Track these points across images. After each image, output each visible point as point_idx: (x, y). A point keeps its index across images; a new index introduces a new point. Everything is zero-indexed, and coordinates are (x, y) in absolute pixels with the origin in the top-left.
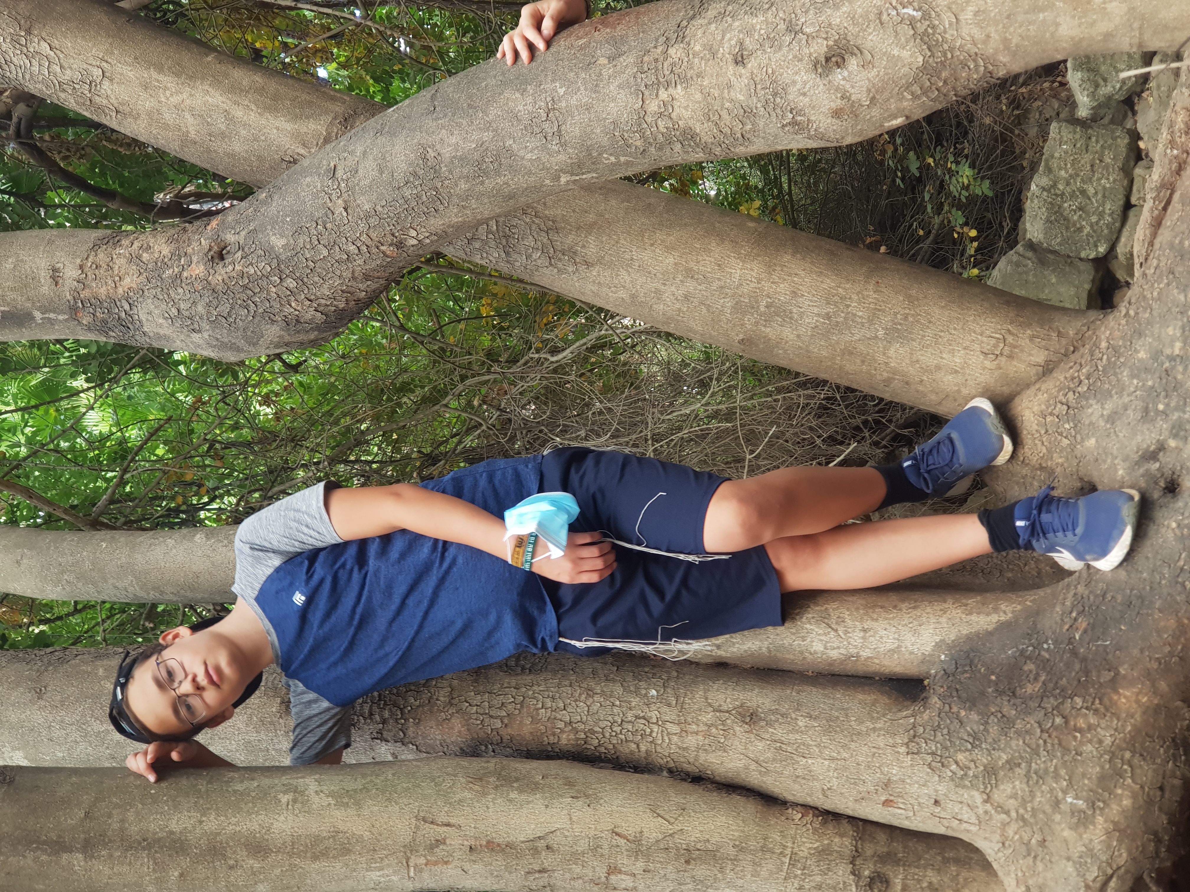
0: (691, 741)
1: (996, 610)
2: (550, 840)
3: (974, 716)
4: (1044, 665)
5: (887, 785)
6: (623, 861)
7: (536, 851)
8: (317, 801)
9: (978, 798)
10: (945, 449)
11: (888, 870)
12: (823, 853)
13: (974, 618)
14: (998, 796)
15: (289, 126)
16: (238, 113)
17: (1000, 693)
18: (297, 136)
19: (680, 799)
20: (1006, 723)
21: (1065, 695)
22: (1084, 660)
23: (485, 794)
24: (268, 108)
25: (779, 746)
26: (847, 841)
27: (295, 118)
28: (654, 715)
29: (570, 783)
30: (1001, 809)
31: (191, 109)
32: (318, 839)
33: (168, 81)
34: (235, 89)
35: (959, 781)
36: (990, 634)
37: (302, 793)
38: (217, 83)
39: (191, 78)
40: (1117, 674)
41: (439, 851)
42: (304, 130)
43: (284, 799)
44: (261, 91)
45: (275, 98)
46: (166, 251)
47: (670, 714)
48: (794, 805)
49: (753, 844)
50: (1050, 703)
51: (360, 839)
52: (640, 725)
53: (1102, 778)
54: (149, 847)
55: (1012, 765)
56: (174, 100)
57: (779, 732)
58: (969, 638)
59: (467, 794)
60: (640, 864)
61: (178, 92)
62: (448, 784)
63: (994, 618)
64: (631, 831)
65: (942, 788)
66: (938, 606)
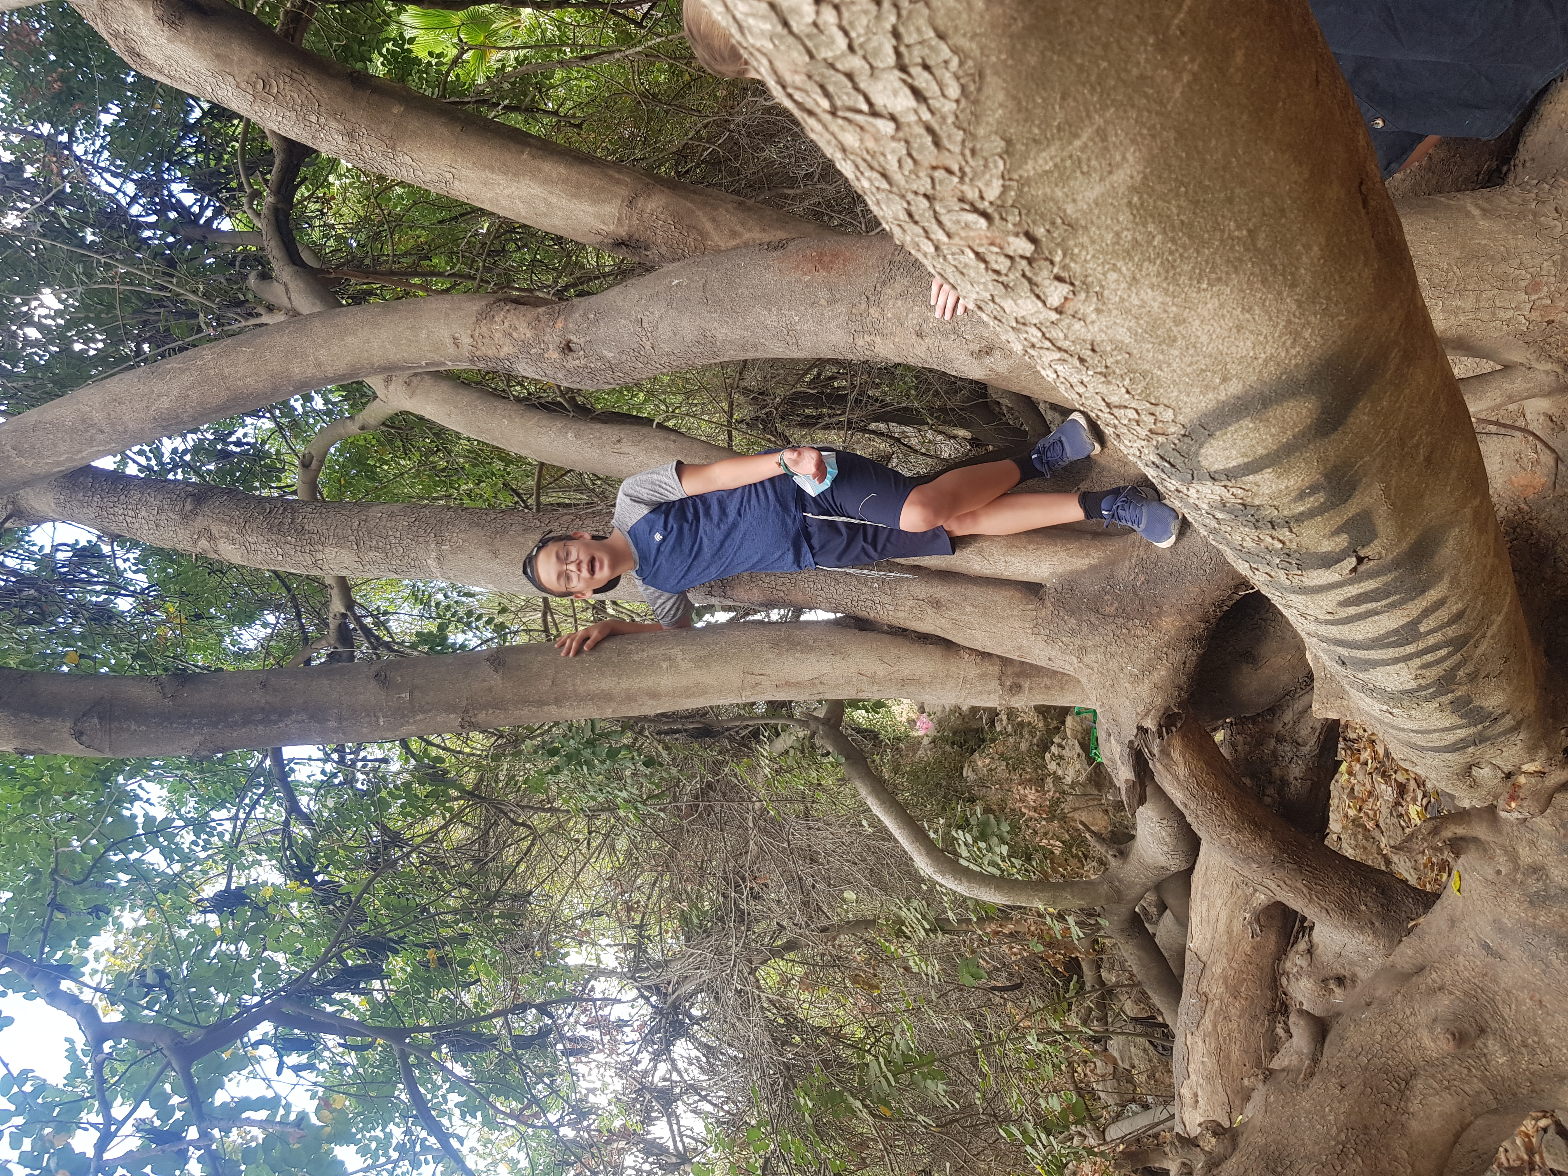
0: (901, 615)
1: (1088, 555)
2: (822, 679)
3: (1073, 620)
4: (1116, 597)
5: (1019, 648)
6: (866, 687)
7: (814, 685)
8: (683, 665)
9: (1075, 660)
10: (1058, 447)
11: (1021, 681)
12: (983, 676)
13: (1074, 560)
14: (1085, 660)
15: (591, 209)
16: (554, 200)
17: (1090, 610)
18: (598, 216)
19: (896, 652)
20: (1093, 628)
21: (1129, 618)
22: (1141, 599)
23: (781, 655)
24: (574, 196)
25: (955, 622)
26: (996, 668)
27: (595, 202)
28: (877, 600)
29: (831, 646)
30: (1088, 666)
31: (520, 198)
32: (687, 689)
33: (499, 178)
34: (547, 181)
35: (1063, 651)
36: (1084, 572)
37: (674, 661)
38: (534, 178)
39: (515, 175)
40: (1161, 608)
41: (758, 688)
42: (602, 212)
43: (665, 665)
44: (566, 181)
45: (578, 186)
46: (529, 335)
47: (887, 599)
48: (965, 648)
49: (940, 674)
50: (1119, 621)
51: (712, 687)
52: (869, 603)
53: (1149, 660)
54: (592, 699)
55: (1095, 646)
56: (506, 192)
57: (954, 614)
58: (1071, 573)
59: (771, 656)
60: (876, 688)
61: (509, 187)
62: (758, 649)
63: (1087, 561)
64: (869, 673)
65: (1053, 653)
66: (1052, 549)
